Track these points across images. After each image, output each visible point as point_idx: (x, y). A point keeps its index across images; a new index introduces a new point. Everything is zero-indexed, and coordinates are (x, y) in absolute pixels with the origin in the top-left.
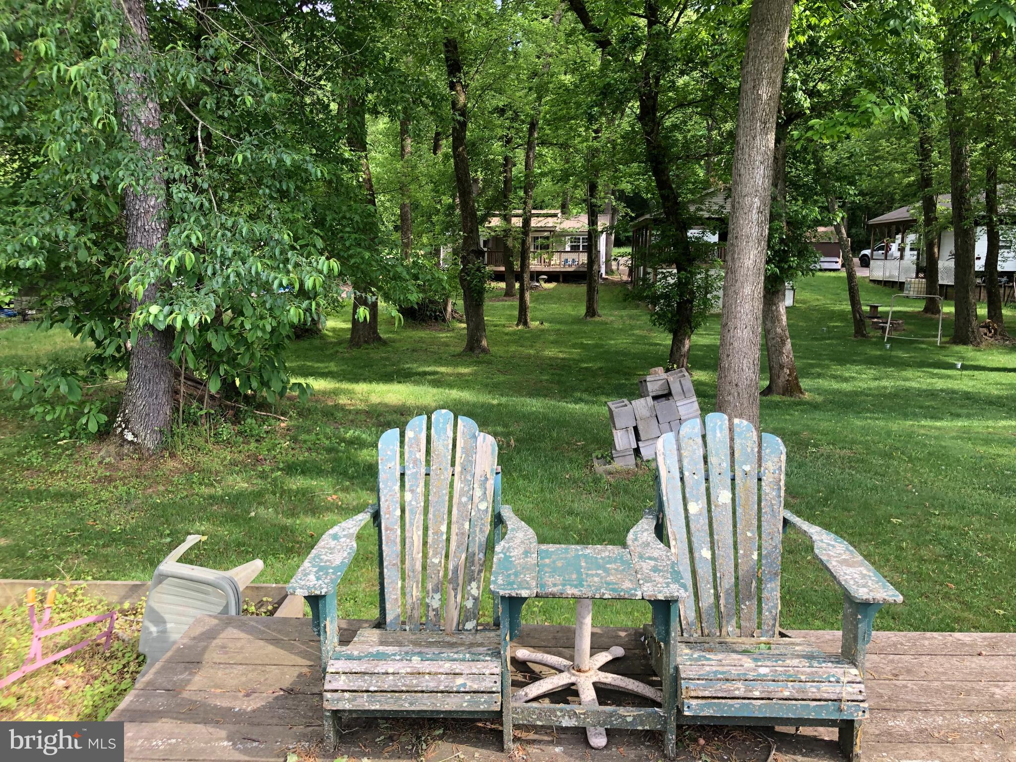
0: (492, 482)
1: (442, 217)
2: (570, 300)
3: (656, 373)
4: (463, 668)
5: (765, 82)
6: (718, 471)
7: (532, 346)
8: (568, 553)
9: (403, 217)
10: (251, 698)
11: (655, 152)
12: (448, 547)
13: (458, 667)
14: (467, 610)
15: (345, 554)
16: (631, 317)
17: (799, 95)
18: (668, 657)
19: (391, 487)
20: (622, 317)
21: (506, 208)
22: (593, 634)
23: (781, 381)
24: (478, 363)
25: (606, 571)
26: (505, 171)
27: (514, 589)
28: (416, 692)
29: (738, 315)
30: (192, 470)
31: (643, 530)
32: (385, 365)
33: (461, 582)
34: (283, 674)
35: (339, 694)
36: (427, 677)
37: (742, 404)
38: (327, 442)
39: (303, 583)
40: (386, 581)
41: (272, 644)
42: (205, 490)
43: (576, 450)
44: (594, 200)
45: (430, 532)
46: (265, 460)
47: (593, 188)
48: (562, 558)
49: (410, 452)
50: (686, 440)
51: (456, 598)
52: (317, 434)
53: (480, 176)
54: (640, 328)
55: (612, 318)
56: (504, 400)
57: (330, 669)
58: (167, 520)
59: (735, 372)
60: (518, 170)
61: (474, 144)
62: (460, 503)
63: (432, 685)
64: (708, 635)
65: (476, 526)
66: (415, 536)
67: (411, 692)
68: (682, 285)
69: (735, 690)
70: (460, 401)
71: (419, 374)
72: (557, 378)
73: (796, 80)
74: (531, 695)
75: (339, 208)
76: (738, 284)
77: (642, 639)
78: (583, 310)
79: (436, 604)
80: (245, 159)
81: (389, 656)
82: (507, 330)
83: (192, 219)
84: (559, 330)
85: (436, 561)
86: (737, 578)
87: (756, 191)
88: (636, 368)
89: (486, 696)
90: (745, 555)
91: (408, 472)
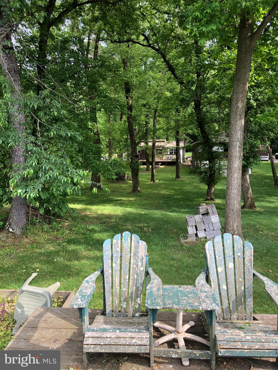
0: (145, 260)
1: (124, 143)
2: (170, 172)
3: (203, 205)
4: (135, 335)
5: (240, 101)
6: (229, 255)
7: (156, 190)
8: (174, 289)
9: (109, 142)
10: (56, 343)
11: (200, 120)
12: (129, 285)
13: (133, 335)
14: (136, 309)
15: (91, 290)
16: (192, 178)
17: (252, 101)
18: (212, 331)
19: (107, 261)
20: (189, 178)
21: (146, 139)
22: (183, 315)
23: (248, 204)
24: (137, 196)
25: (188, 297)
26: (146, 126)
27: (154, 306)
28: (118, 345)
29: (233, 185)
30: (33, 242)
31: (201, 279)
32: (103, 197)
33: (134, 298)
34: (68, 332)
35: (89, 346)
36: (122, 339)
37: (235, 217)
38: (82, 231)
39: (76, 303)
40: (106, 297)
41: (63, 319)
42: (38, 250)
43: (174, 233)
44: (178, 137)
45: (122, 279)
46: (60, 238)
47: (178, 133)
48: (172, 292)
49: (115, 248)
50: (216, 243)
51: (132, 304)
52: (79, 228)
53: (137, 128)
54: (196, 183)
55: (185, 179)
56: (146, 212)
57: (86, 336)
58: (24, 263)
59: (232, 205)
60: (151, 125)
61: (135, 117)
62: (133, 267)
63: (124, 342)
64: (226, 319)
65: (139, 276)
66: (117, 280)
67: (116, 345)
68: (211, 168)
69: (238, 346)
70: (130, 212)
71: (115, 200)
72: (166, 202)
73: (251, 96)
74: (161, 343)
75: (88, 146)
76: (232, 173)
77: (201, 318)
78: (174, 176)
79: (124, 306)
80: (54, 134)
81: (108, 330)
82: (147, 183)
83: (34, 156)
84: (166, 183)
85: (124, 290)
86: (236, 297)
87: (238, 140)
88: (195, 198)
89: (144, 347)
90: (239, 288)
91: (114, 256)
